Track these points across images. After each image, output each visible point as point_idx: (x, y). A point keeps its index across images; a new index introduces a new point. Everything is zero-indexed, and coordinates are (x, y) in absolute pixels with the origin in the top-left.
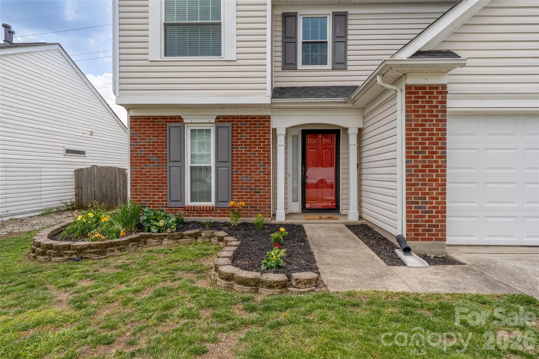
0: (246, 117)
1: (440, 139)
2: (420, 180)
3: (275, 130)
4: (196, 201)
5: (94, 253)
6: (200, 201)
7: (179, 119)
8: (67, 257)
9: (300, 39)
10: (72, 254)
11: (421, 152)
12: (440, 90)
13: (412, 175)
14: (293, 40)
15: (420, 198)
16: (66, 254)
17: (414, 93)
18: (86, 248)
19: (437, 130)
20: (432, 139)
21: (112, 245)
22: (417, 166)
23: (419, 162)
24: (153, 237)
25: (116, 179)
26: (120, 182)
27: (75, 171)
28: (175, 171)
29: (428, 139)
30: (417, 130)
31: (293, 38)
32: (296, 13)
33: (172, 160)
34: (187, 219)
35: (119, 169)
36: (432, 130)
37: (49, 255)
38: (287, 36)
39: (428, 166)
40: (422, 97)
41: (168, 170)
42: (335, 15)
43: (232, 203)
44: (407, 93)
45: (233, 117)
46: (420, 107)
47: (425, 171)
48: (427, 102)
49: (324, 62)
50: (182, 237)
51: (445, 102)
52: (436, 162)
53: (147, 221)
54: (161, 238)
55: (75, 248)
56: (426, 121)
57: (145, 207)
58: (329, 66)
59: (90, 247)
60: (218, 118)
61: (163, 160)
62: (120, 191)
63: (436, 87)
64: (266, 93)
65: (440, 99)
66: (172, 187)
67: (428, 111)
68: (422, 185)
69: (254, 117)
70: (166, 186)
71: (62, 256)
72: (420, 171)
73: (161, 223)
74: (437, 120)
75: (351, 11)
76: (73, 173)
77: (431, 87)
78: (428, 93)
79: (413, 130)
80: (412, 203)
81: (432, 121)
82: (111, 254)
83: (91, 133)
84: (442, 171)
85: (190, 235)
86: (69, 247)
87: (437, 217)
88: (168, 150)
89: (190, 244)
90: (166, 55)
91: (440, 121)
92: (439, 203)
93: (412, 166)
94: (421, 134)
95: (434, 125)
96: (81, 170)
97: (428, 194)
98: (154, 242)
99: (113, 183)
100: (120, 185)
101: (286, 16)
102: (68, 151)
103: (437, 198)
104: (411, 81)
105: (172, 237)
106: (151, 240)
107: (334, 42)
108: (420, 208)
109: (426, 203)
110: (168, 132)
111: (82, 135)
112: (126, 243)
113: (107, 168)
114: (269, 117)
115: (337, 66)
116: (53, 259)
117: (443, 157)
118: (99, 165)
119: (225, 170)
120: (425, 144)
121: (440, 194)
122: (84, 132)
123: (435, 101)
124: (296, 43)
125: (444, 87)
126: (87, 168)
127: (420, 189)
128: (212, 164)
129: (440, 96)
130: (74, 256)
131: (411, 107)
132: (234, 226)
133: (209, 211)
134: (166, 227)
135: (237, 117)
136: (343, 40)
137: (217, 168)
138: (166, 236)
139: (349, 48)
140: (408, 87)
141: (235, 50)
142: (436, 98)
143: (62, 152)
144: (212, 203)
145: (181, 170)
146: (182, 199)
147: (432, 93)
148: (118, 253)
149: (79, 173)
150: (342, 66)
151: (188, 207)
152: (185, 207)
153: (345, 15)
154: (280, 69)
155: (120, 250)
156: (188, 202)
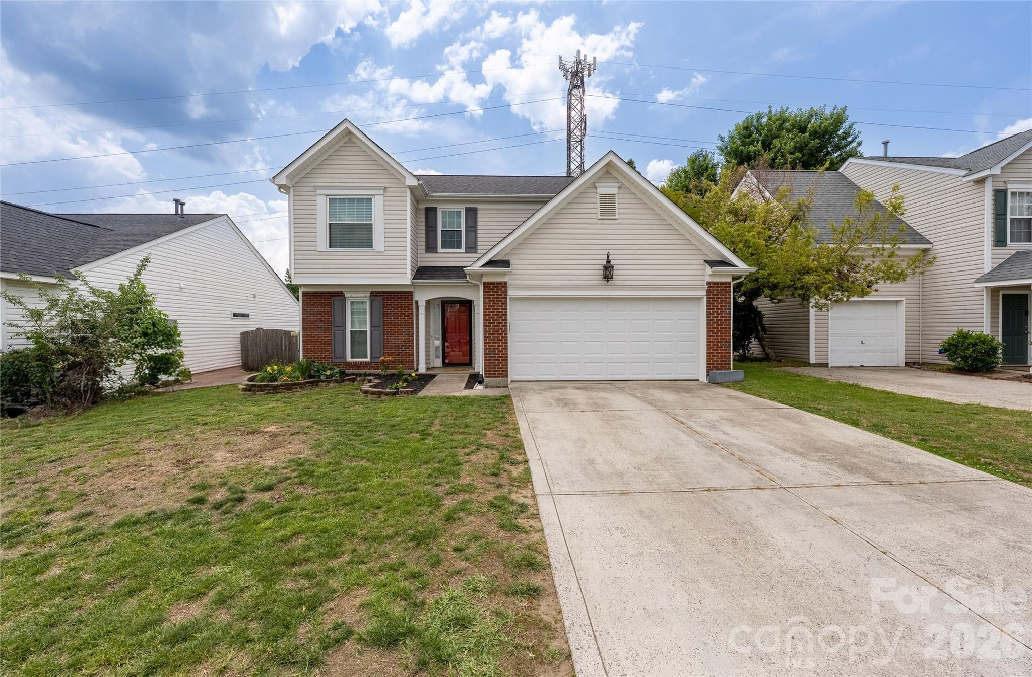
0: (394, 293)
1: (503, 315)
2: (492, 340)
3: (417, 302)
4: (356, 358)
5: (284, 389)
6: (358, 358)
7: (341, 294)
8: (266, 392)
9: (440, 228)
10: (270, 390)
11: (492, 323)
12: (503, 285)
13: (487, 337)
14: (434, 229)
15: (492, 351)
16: (266, 390)
17: (488, 287)
18: (279, 386)
19: (502, 309)
20: (499, 315)
21: (295, 384)
22: (490, 332)
23: (491, 329)
24: (323, 381)
25: (282, 341)
26: (285, 344)
27: (241, 334)
28: (338, 333)
29: (496, 315)
30: (490, 309)
31: (434, 227)
32: (437, 208)
33: (336, 325)
34: (347, 372)
35: (284, 331)
36: (499, 309)
37: (255, 391)
38: (429, 225)
39: (496, 331)
40: (492, 289)
41: (333, 334)
42: (467, 210)
43: (382, 358)
44: (484, 286)
45: (384, 293)
46: (491, 295)
47: (495, 334)
48: (496, 292)
49: (459, 247)
50: (343, 381)
51: (507, 292)
52: (501, 329)
53: (318, 371)
54: (329, 382)
55: (271, 386)
56: (495, 303)
57: (315, 362)
58: (463, 249)
59: (281, 385)
60: (372, 293)
61: (329, 326)
62: (285, 352)
63: (501, 283)
64: (406, 276)
65: (503, 290)
66: (336, 347)
67: (496, 298)
68: (493, 343)
69: (400, 293)
70: (331, 346)
71: (263, 391)
72: (492, 335)
73: (328, 373)
74: (502, 303)
75: (479, 206)
76: (240, 336)
77: (498, 283)
78: (496, 287)
79: (487, 309)
80: (487, 354)
81: (499, 304)
82: (296, 390)
83: (255, 296)
84: (505, 334)
85: (349, 380)
86: (267, 386)
87: (502, 363)
88: (333, 336)
89: (349, 385)
90: (330, 247)
91: (504, 303)
92: (504, 354)
93: (487, 332)
94: (492, 312)
95: (500, 306)
96: (247, 332)
97: (496, 348)
98: (323, 384)
99: (279, 345)
100: (285, 346)
101: (428, 210)
102: (235, 315)
103: (502, 351)
104: (485, 279)
105: (336, 381)
106: (321, 383)
107: (467, 231)
108: (492, 357)
109: (496, 354)
110: (332, 304)
111: (246, 298)
112: (305, 384)
113: (273, 330)
114: (412, 293)
115: (469, 250)
116: (257, 393)
117: (506, 325)
118: (264, 327)
119: (377, 333)
120: (494, 318)
121: (504, 348)
122: (248, 295)
123: (500, 291)
124: (436, 231)
125: (506, 283)
126: (253, 331)
127: (492, 346)
128: (368, 329)
129: (503, 288)
130: (272, 391)
131: (486, 295)
132: (384, 375)
133: (366, 365)
134: (332, 376)
135: (387, 292)
136: (473, 229)
137: (371, 332)
138: (332, 381)
139: (479, 235)
140: (484, 283)
141: (383, 245)
142: (501, 289)
143: (230, 316)
144: (368, 359)
145: (343, 333)
146: (344, 356)
147: (499, 287)
148: (300, 390)
149: (245, 335)
150: (473, 250)
151: (349, 362)
152: (346, 363)
153: (475, 210)
154: (424, 251)
155: (301, 388)
156: (349, 359)
